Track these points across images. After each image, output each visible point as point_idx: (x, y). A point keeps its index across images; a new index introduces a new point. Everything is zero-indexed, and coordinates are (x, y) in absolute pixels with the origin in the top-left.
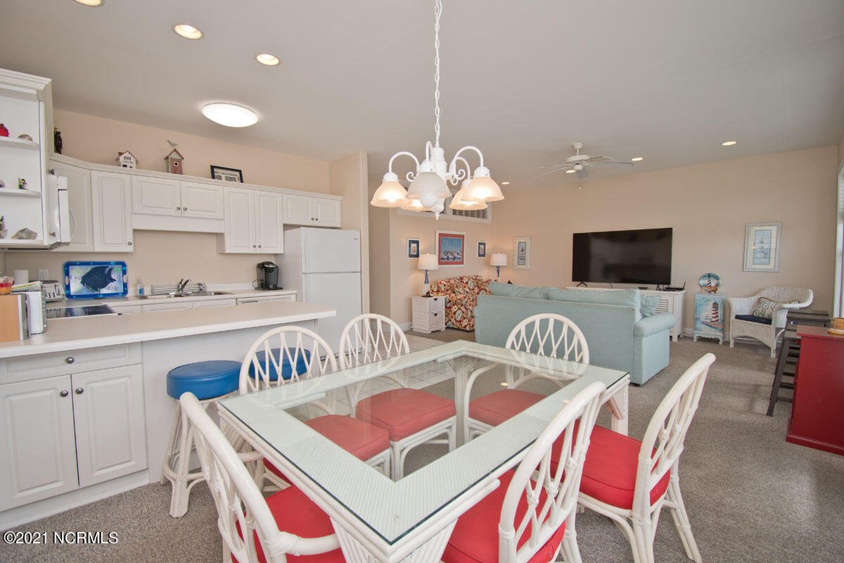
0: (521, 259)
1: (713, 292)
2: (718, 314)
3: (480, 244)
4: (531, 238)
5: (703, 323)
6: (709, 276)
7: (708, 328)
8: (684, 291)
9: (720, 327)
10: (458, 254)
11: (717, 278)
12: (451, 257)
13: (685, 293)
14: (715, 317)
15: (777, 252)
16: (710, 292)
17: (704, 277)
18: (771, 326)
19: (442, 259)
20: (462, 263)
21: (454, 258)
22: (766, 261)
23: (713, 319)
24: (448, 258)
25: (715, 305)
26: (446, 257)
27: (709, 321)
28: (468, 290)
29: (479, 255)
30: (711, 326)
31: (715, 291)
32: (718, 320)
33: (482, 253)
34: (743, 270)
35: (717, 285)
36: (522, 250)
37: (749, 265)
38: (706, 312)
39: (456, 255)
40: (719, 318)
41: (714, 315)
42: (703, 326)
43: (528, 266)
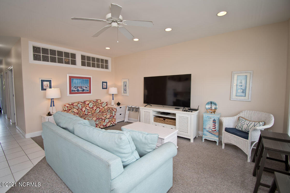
0: (125, 90)
1: (213, 113)
2: (216, 127)
3: (103, 82)
4: (129, 80)
5: (208, 131)
6: (211, 103)
7: (211, 134)
8: (197, 111)
9: (217, 134)
10: (86, 88)
11: (215, 104)
12: (80, 89)
13: (199, 112)
14: (214, 128)
15: (250, 89)
16: (212, 112)
17: (208, 103)
18: (248, 140)
19: (73, 91)
20: (90, 92)
21: (84, 90)
22: (243, 94)
23: (213, 130)
24: (78, 90)
25: (214, 121)
26: (76, 90)
27: (211, 130)
28: (89, 108)
29: (103, 88)
30: (212, 134)
31: (214, 112)
32: (216, 130)
33: (105, 87)
34: (230, 100)
35: (216, 109)
36: (125, 86)
37: (234, 97)
38: (209, 125)
39: (85, 88)
40: (216, 129)
41: (214, 127)
42: (208, 133)
43: (128, 94)
